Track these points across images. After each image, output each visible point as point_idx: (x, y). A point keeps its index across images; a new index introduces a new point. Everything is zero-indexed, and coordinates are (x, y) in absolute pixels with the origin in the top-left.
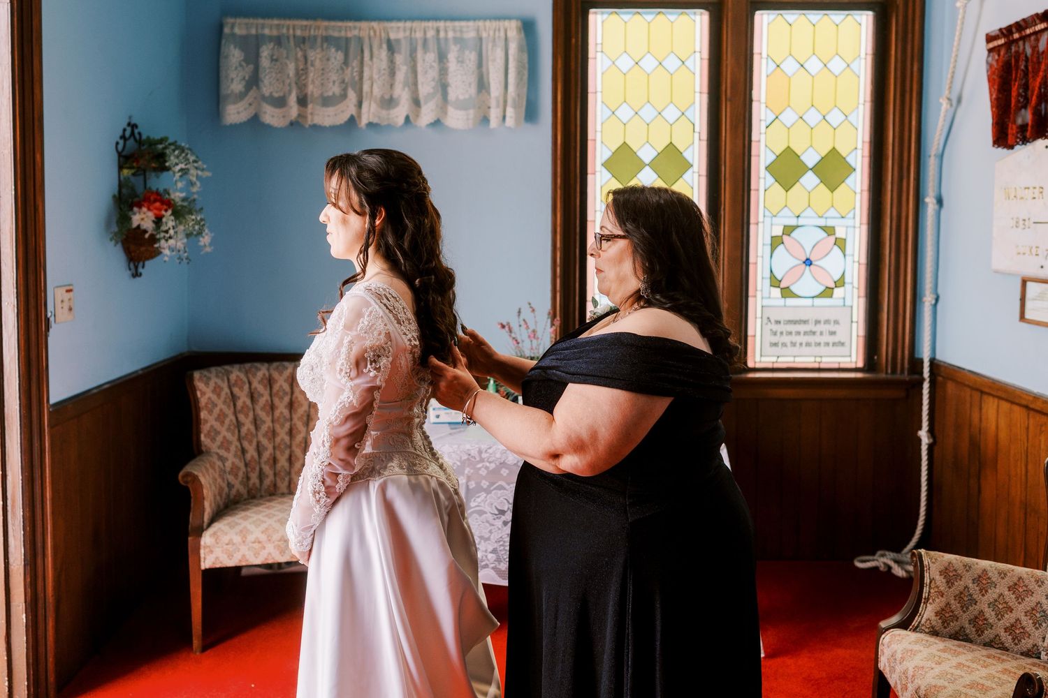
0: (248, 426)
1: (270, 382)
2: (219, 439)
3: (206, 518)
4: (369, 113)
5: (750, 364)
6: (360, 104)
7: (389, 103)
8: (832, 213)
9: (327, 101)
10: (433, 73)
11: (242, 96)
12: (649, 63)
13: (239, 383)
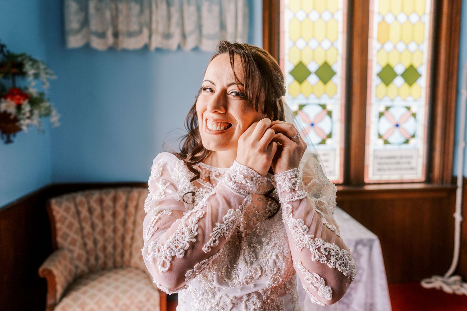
0: (87, 228)
1: (101, 201)
2: (69, 239)
3: (58, 295)
4: (157, 41)
5: (366, 180)
6: (150, 37)
7: (167, 36)
8: (410, 99)
9: (130, 35)
10: (194, 18)
11: (78, 31)
12: (314, 16)
13: (82, 204)
